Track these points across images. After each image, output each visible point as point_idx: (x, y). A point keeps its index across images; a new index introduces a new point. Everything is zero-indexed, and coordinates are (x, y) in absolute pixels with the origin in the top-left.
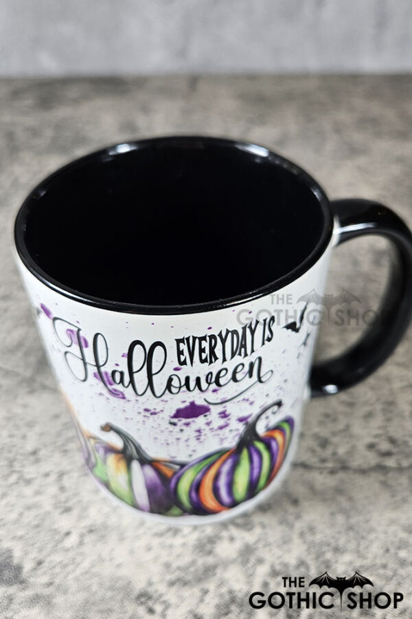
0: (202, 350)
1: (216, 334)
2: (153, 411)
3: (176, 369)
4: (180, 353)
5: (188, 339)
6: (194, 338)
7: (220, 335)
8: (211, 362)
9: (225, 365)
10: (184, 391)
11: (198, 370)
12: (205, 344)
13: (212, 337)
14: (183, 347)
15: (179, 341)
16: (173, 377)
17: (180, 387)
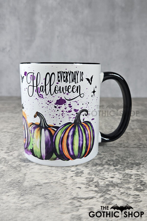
0: (64, 77)
1: (68, 72)
2: (50, 101)
3: (57, 83)
4: (58, 77)
5: (61, 72)
6: (62, 72)
7: (69, 72)
8: (66, 82)
9: (70, 84)
10: (59, 93)
11: (63, 84)
12: (65, 75)
13: (67, 72)
14: (59, 75)
15: (58, 73)
16: (56, 86)
17: (58, 91)
